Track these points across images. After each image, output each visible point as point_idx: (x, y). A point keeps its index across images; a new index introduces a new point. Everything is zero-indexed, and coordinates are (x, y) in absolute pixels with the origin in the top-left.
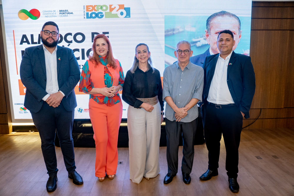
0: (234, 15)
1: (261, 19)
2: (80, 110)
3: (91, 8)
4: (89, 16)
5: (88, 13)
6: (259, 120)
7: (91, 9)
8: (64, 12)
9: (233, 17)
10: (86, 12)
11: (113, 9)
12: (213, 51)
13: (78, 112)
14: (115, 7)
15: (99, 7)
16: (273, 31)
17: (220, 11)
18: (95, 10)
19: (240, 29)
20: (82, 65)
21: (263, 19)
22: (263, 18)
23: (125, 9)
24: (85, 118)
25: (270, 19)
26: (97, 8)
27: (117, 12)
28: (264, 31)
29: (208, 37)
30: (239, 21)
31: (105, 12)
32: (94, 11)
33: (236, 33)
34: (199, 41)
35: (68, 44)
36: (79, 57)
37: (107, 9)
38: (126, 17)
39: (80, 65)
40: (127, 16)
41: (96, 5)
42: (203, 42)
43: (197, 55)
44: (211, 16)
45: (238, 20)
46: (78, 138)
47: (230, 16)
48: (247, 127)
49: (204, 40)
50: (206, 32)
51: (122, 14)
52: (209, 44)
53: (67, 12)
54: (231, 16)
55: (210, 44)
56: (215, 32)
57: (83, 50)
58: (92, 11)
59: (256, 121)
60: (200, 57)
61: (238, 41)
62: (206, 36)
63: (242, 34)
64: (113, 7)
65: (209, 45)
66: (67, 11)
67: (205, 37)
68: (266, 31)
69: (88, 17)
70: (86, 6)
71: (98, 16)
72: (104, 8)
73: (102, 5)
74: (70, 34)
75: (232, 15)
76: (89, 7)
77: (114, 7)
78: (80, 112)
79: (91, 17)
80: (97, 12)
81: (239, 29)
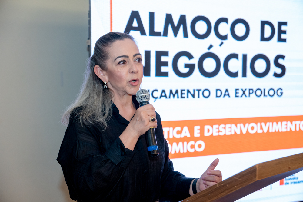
20: (242, 90)
36: (237, 72)
39: (238, 90)
57: (245, 57)
74: (225, 20)
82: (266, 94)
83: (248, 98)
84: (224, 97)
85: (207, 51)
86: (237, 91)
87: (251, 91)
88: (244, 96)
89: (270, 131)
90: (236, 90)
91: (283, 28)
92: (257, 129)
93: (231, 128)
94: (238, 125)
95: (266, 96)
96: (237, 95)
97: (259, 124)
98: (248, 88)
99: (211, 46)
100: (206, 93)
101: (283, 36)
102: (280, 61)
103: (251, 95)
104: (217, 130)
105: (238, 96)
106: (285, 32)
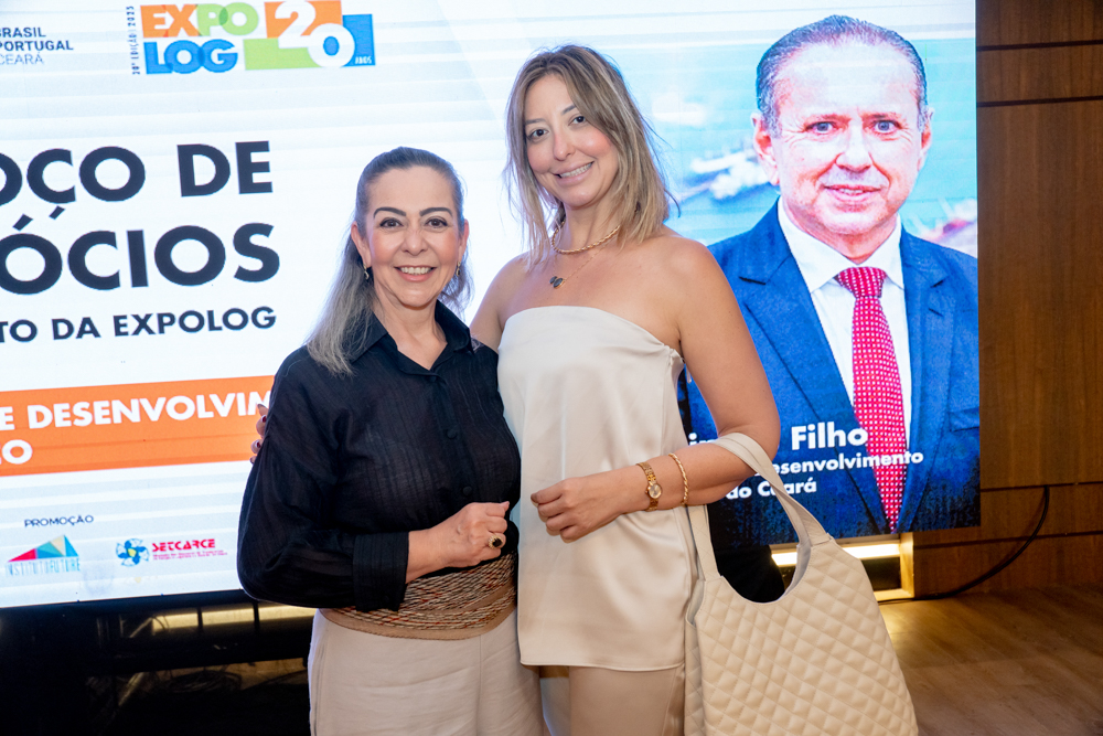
0: (888, 36)
1: (1017, 52)
2: (132, 553)
3: (169, 20)
4: (161, 61)
5: (155, 44)
6: (1042, 541)
7: (167, 26)
8: (18, 38)
9: (884, 42)
10: (141, 41)
11: (286, 23)
12: (796, 217)
13: (122, 560)
14: (295, 16)
15: (213, 15)
16: (1080, 104)
17: (820, 17)
18: (191, 30)
19: (923, 102)
20: (137, 317)
21: (1025, 51)
22: (1025, 42)
23: (348, 22)
24: (159, 594)
25: (1060, 49)
26: (199, 18)
27: (306, 38)
28: (1034, 108)
29: (769, 150)
30: (919, 63)
31: (245, 42)
32: (183, 36)
33: (903, 124)
34: (726, 171)
35: (52, 207)
36: (117, 276)
37: (250, 26)
38: (352, 63)
39: (124, 317)
40: (360, 60)
41: (196, 5)
42: (742, 172)
43: (718, 240)
44: (778, 44)
45: (913, 57)
46: (120, 703)
47: (872, 41)
48: (987, 582)
49: (750, 164)
50: (758, 125)
51: (331, 46)
52: (773, 182)
53: (39, 39)
54: (878, 39)
55: (781, 184)
56: (800, 124)
57: (136, 239)
58: (176, 35)
59: (1024, 547)
60: (731, 251)
61: (919, 162)
62: (760, 142)
63: (933, 127)
64: (282, 13)
65: (777, 187)
66: (38, 32)
67: (752, 147)
68: (1045, 106)
69: (152, 66)
70: (143, 8)
71: (206, 61)
72: (239, 19)
73: (224, 4)
74: (63, 155)
75: (880, 34)
76: (156, 15)
77: (288, 16)
78: (130, 560)
79: (171, 66)
80: (200, 41)
81: (920, 100)
82: (218, 322)
83: (158, 336)
84: (80, 336)
85: (16, 232)
86: (122, 321)
87: (165, 320)
88: (143, 331)
89: (242, 412)
90: (117, 319)
91: (256, 157)
92: (196, 408)
93: (110, 408)
94: (134, 403)
95: (220, 329)
96: (123, 330)
97: (201, 399)
98: (155, 312)
99: (24, 221)
100: (24, 331)
101: (258, 178)
102: (257, 240)
103: (166, 328)
104: (67, 415)
105: (126, 334)
106: (264, 167)
